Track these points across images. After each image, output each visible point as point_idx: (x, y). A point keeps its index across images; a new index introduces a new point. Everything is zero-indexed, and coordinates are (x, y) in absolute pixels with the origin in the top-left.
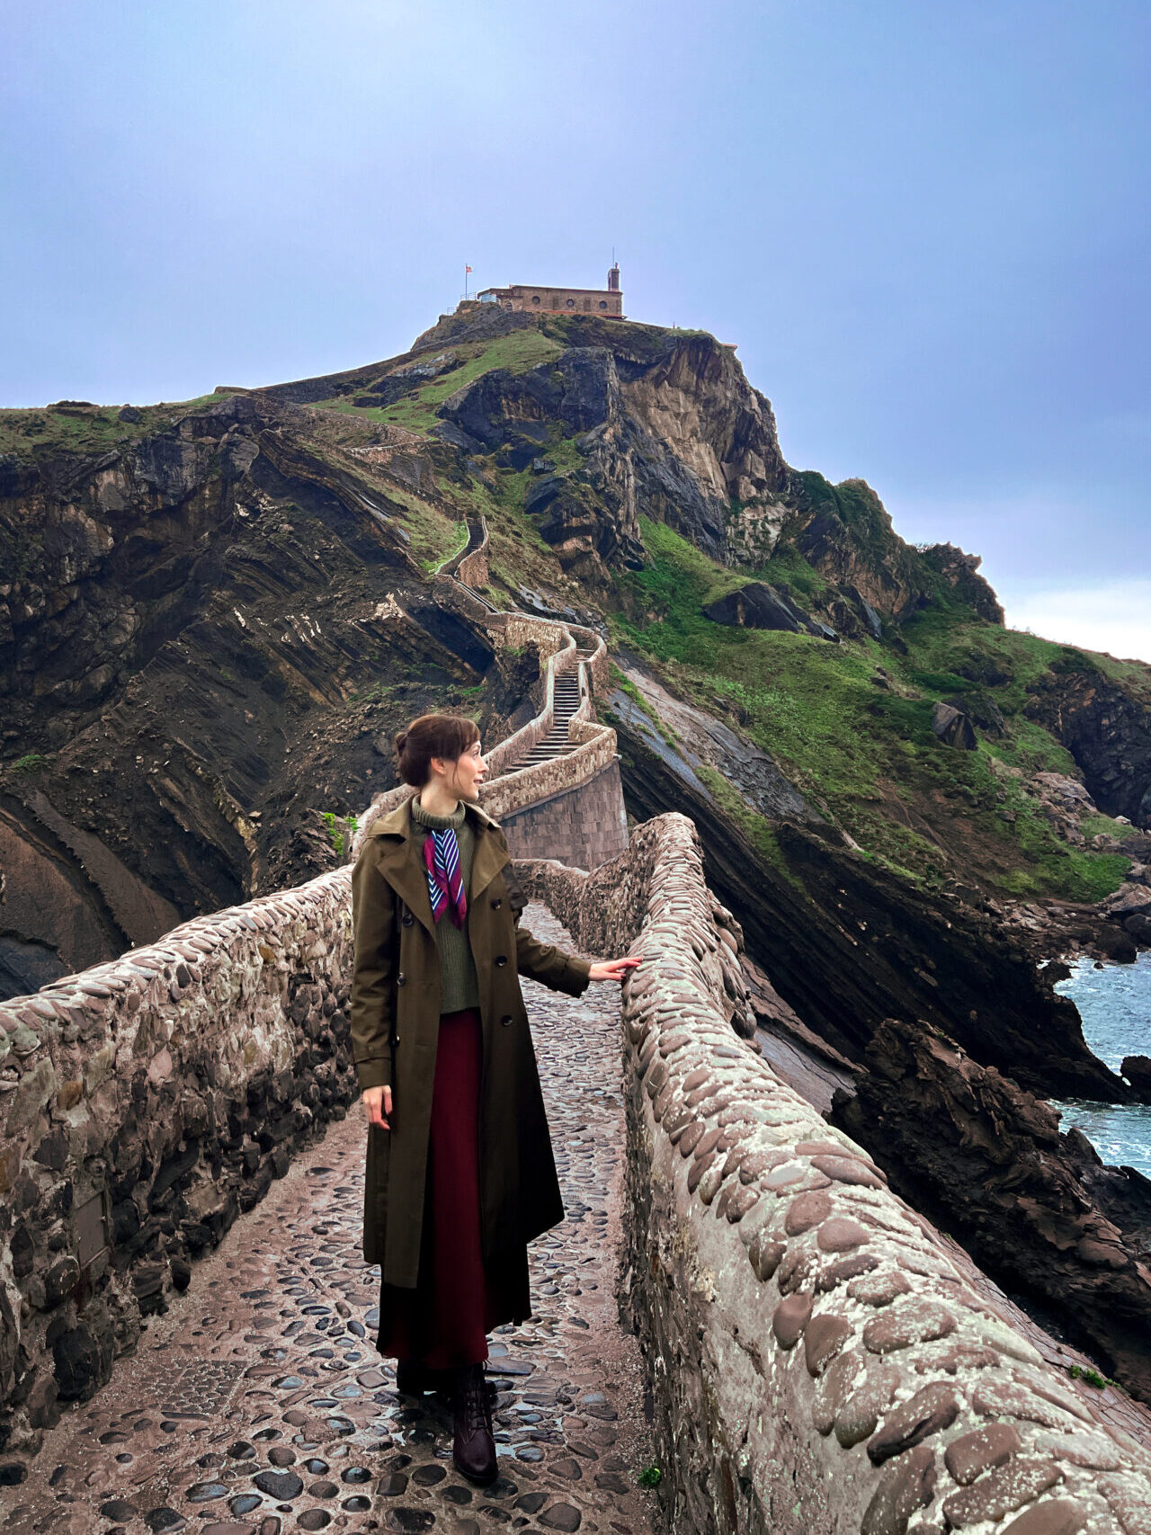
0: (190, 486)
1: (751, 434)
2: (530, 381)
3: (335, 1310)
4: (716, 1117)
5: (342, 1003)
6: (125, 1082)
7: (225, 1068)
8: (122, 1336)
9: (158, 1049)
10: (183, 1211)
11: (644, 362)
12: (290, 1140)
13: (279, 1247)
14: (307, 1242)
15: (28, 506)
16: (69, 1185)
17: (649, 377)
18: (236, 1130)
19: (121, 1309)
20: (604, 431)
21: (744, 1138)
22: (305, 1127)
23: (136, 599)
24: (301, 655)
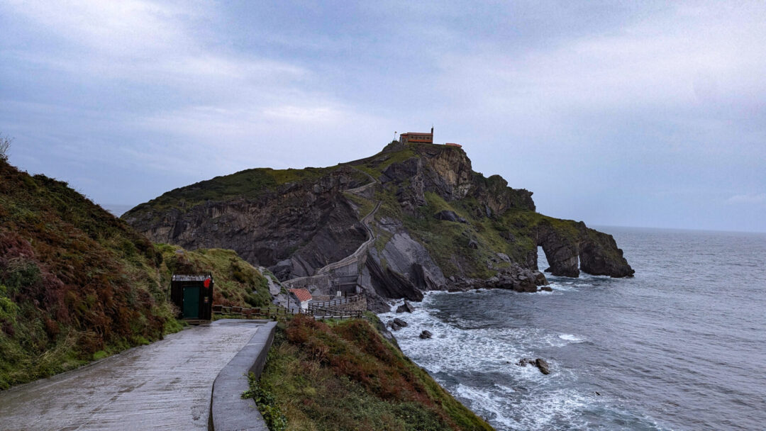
2: (402, 165)
11: (435, 154)
17: (436, 157)
23: (321, 209)
24: (339, 234)
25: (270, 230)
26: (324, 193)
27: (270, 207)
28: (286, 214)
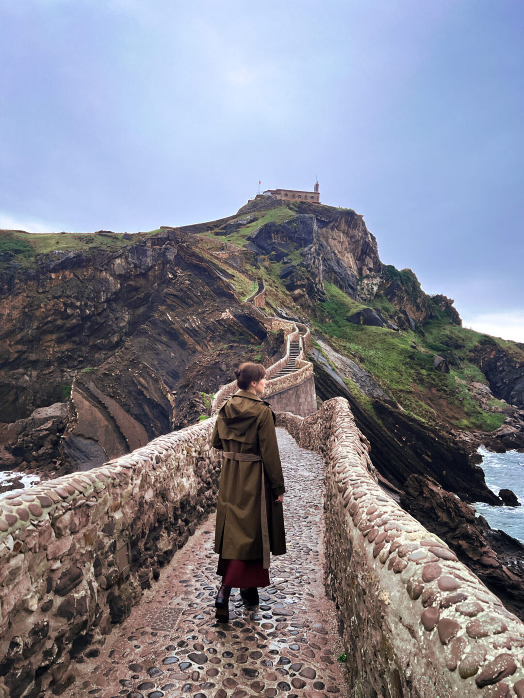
0: (150, 265)
1: (368, 250)
2: (283, 227)
3: (216, 589)
4: (383, 527)
5: (214, 468)
6: (136, 501)
7: (172, 494)
8: (135, 598)
9: (148, 488)
10: (157, 549)
11: (327, 221)
12: (195, 521)
13: (193, 563)
14: (204, 561)
15: (87, 271)
16: (115, 541)
17: (329, 227)
18: (176, 517)
19: (134, 588)
20: (311, 247)
21: (397, 537)
22: (201, 516)
23: (129, 309)
24: (193, 332)
25: (20, 347)
26: (137, 276)
27: (20, 297)
28: (57, 312)
